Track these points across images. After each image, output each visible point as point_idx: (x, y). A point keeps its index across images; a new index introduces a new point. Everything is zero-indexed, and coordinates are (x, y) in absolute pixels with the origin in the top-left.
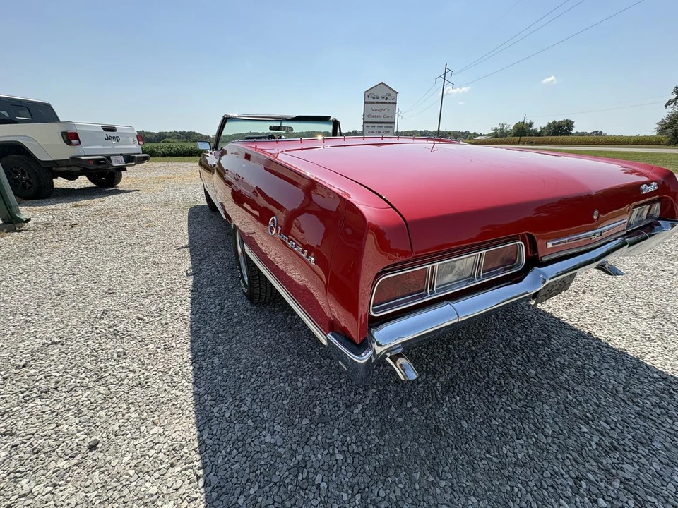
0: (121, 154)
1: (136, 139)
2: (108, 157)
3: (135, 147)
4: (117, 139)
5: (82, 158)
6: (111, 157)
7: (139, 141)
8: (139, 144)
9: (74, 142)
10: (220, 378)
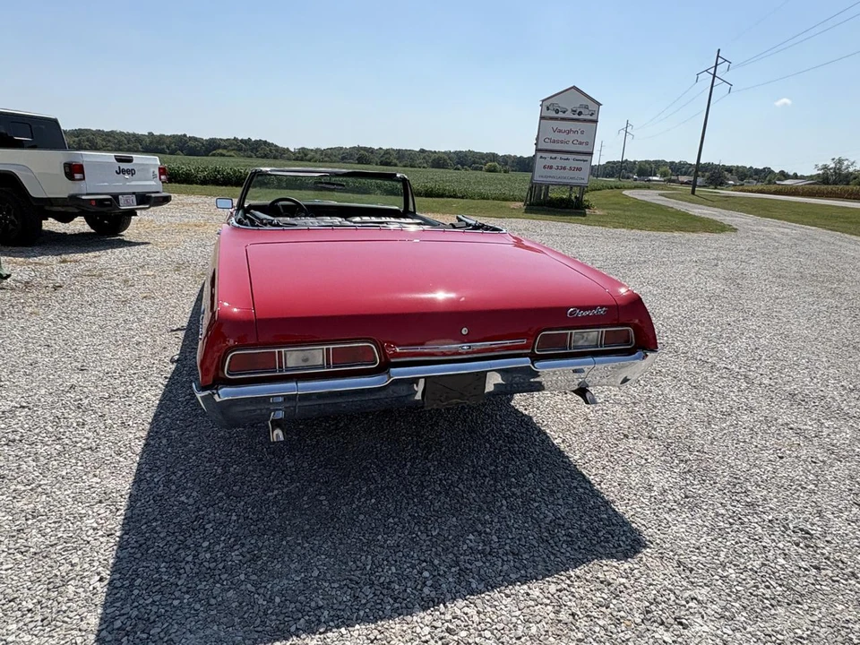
0: (134, 193)
1: (157, 172)
2: (116, 197)
3: (153, 183)
4: (131, 172)
5: (83, 197)
6: (120, 197)
7: (161, 174)
8: (160, 179)
9: (78, 176)
10: (162, 455)
